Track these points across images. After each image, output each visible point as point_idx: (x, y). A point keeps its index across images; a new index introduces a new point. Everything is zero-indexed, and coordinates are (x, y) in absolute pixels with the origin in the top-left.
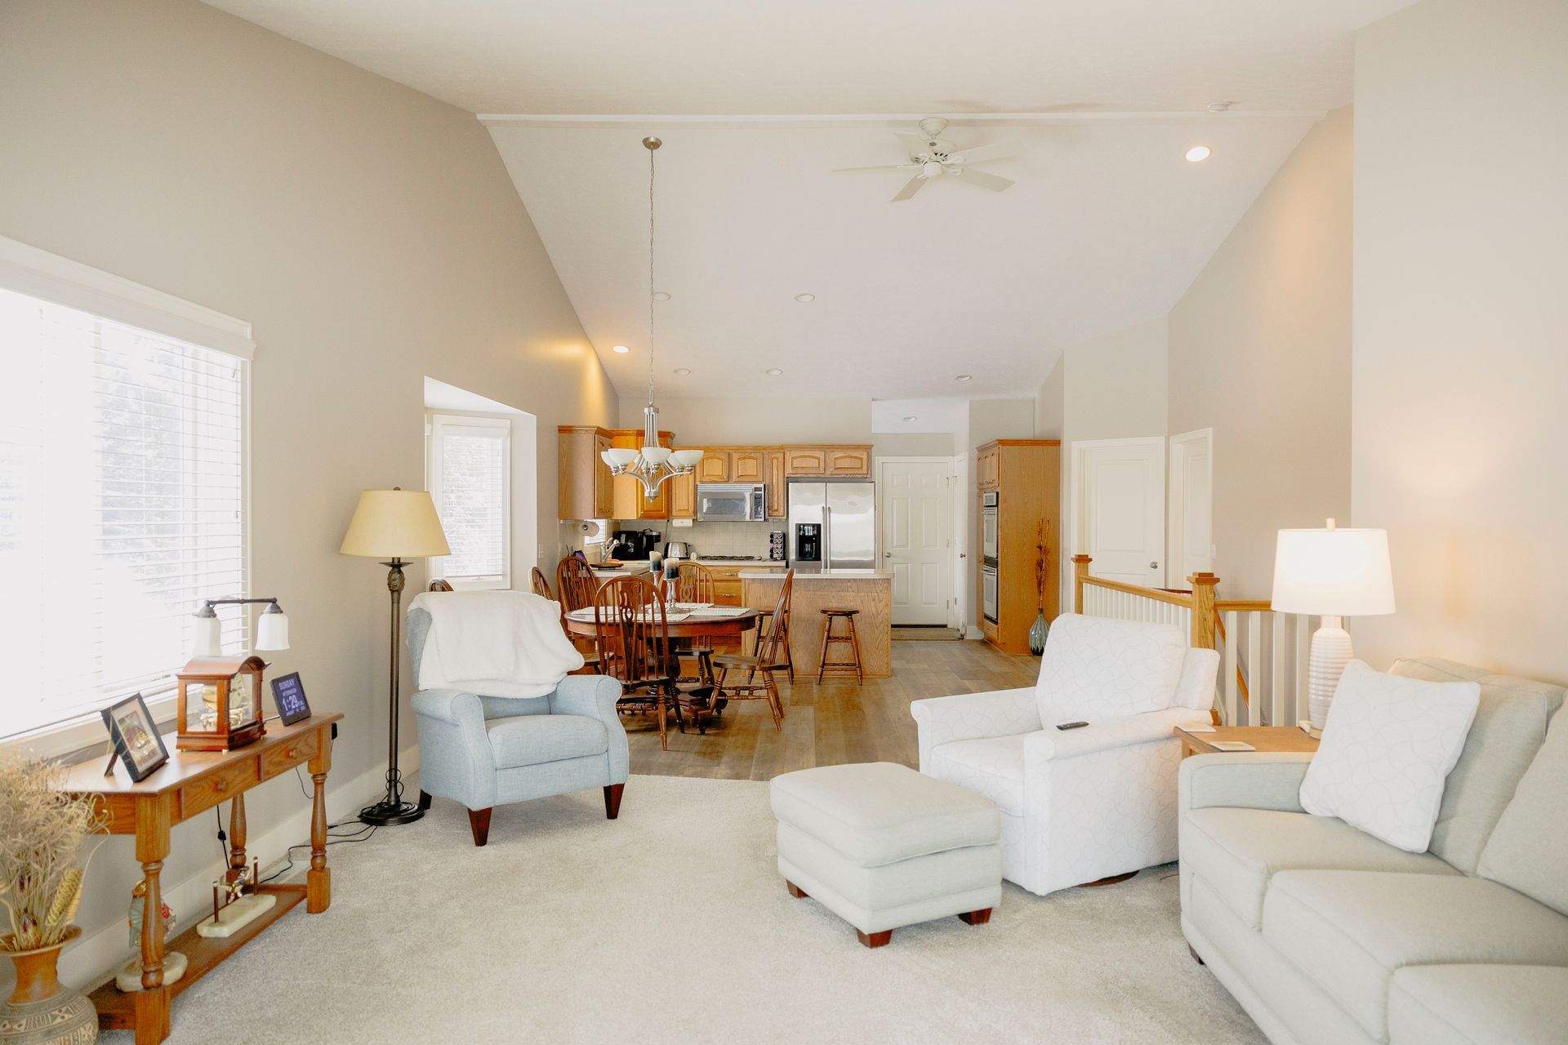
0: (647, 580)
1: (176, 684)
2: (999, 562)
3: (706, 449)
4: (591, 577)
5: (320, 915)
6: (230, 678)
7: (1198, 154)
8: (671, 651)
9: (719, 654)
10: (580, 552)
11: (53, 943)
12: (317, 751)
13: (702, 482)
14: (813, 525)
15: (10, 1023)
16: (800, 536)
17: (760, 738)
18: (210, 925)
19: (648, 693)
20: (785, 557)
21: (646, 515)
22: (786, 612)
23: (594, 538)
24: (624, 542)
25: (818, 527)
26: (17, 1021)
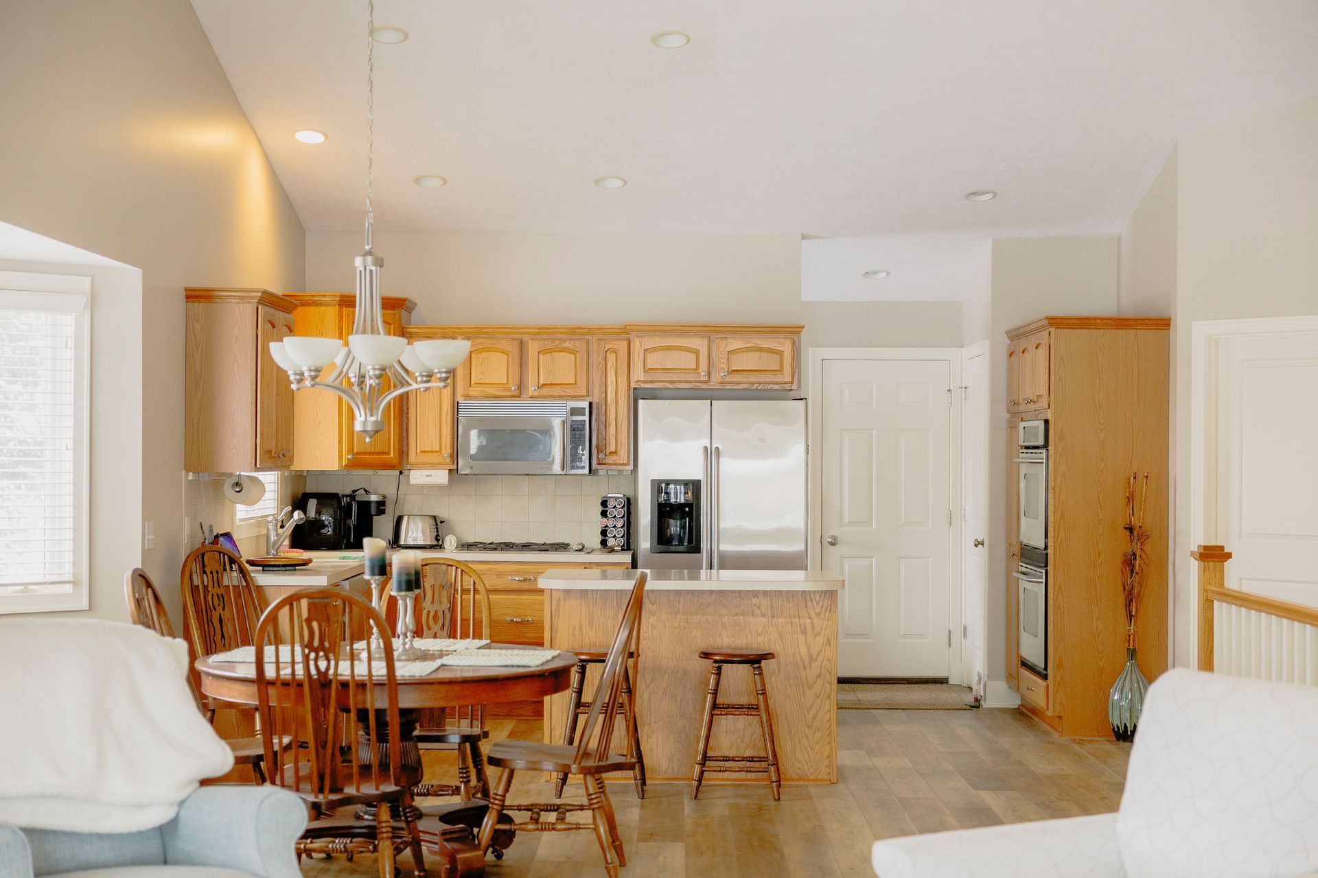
0: (359, 598)
2: (1051, 557)
3: (471, 333)
4: (248, 586)
8: (406, 734)
10: (228, 536)
13: (467, 397)
14: (686, 483)
16: (660, 503)
19: (358, 817)
20: (629, 545)
21: (358, 462)
22: (631, 655)
23: (256, 507)
24: (313, 515)
25: (695, 486)
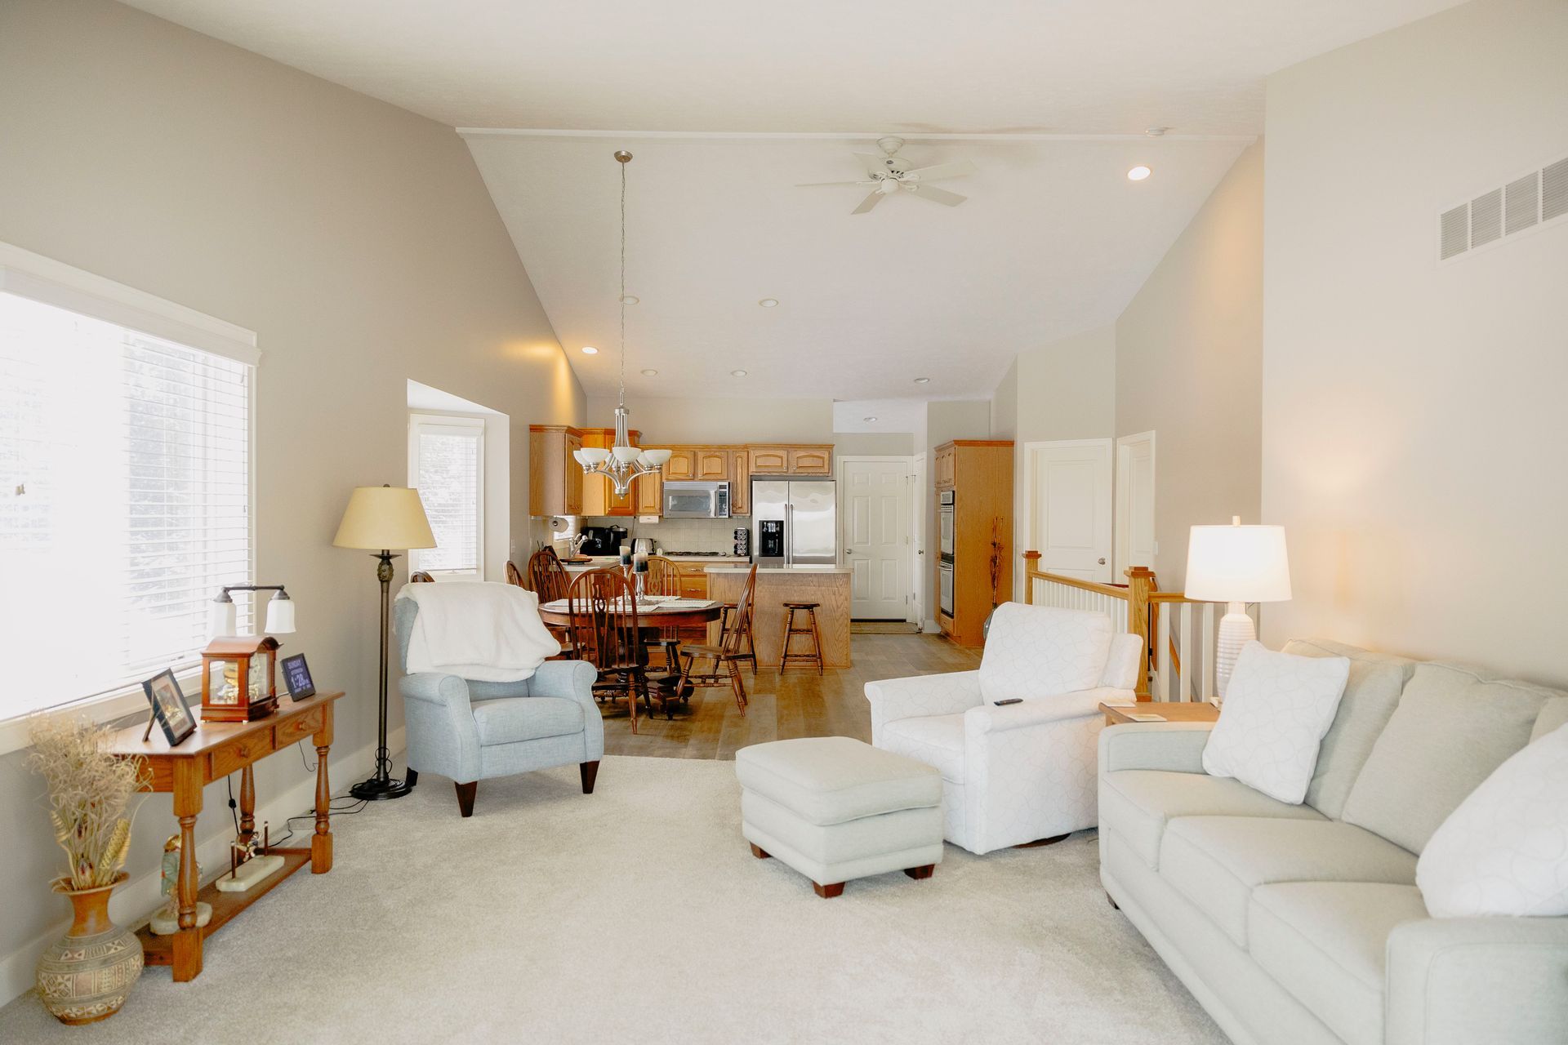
0: (618, 573)
1: (201, 662)
2: (955, 558)
3: (672, 447)
4: (561, 572)
5: (325, 875)
6: (249, 656)
7: (1139, 173)
8: (641, 641)
9: (685, 646)
10: (551, 547)
11: (106, 885)
12: (321, 725)
13: (668, 480)
14: (776, 522)
15: (71, 952)
16: (763, 532)
17: (725, 723)
18: (228, 881)
19: (618, 681)
20: (748, 553)
21: (614, 512)
22: (749, 605)
23: (564, 533)
24: (591, 538)
25: (780, 524)
26: (77, 952)
